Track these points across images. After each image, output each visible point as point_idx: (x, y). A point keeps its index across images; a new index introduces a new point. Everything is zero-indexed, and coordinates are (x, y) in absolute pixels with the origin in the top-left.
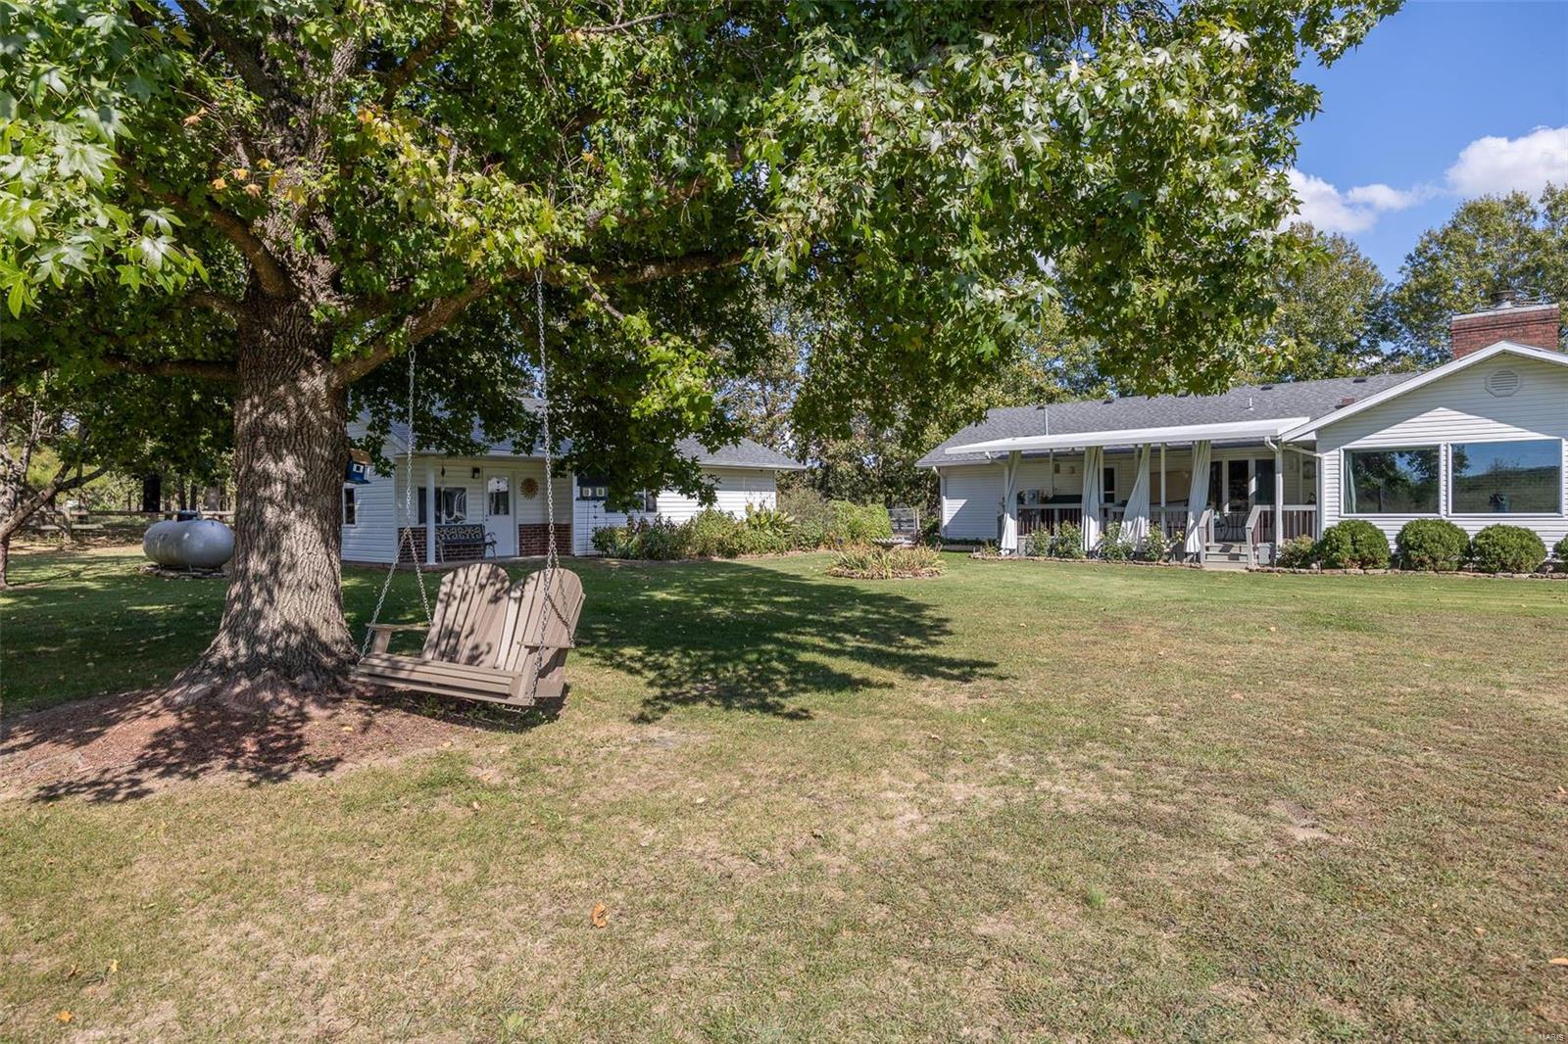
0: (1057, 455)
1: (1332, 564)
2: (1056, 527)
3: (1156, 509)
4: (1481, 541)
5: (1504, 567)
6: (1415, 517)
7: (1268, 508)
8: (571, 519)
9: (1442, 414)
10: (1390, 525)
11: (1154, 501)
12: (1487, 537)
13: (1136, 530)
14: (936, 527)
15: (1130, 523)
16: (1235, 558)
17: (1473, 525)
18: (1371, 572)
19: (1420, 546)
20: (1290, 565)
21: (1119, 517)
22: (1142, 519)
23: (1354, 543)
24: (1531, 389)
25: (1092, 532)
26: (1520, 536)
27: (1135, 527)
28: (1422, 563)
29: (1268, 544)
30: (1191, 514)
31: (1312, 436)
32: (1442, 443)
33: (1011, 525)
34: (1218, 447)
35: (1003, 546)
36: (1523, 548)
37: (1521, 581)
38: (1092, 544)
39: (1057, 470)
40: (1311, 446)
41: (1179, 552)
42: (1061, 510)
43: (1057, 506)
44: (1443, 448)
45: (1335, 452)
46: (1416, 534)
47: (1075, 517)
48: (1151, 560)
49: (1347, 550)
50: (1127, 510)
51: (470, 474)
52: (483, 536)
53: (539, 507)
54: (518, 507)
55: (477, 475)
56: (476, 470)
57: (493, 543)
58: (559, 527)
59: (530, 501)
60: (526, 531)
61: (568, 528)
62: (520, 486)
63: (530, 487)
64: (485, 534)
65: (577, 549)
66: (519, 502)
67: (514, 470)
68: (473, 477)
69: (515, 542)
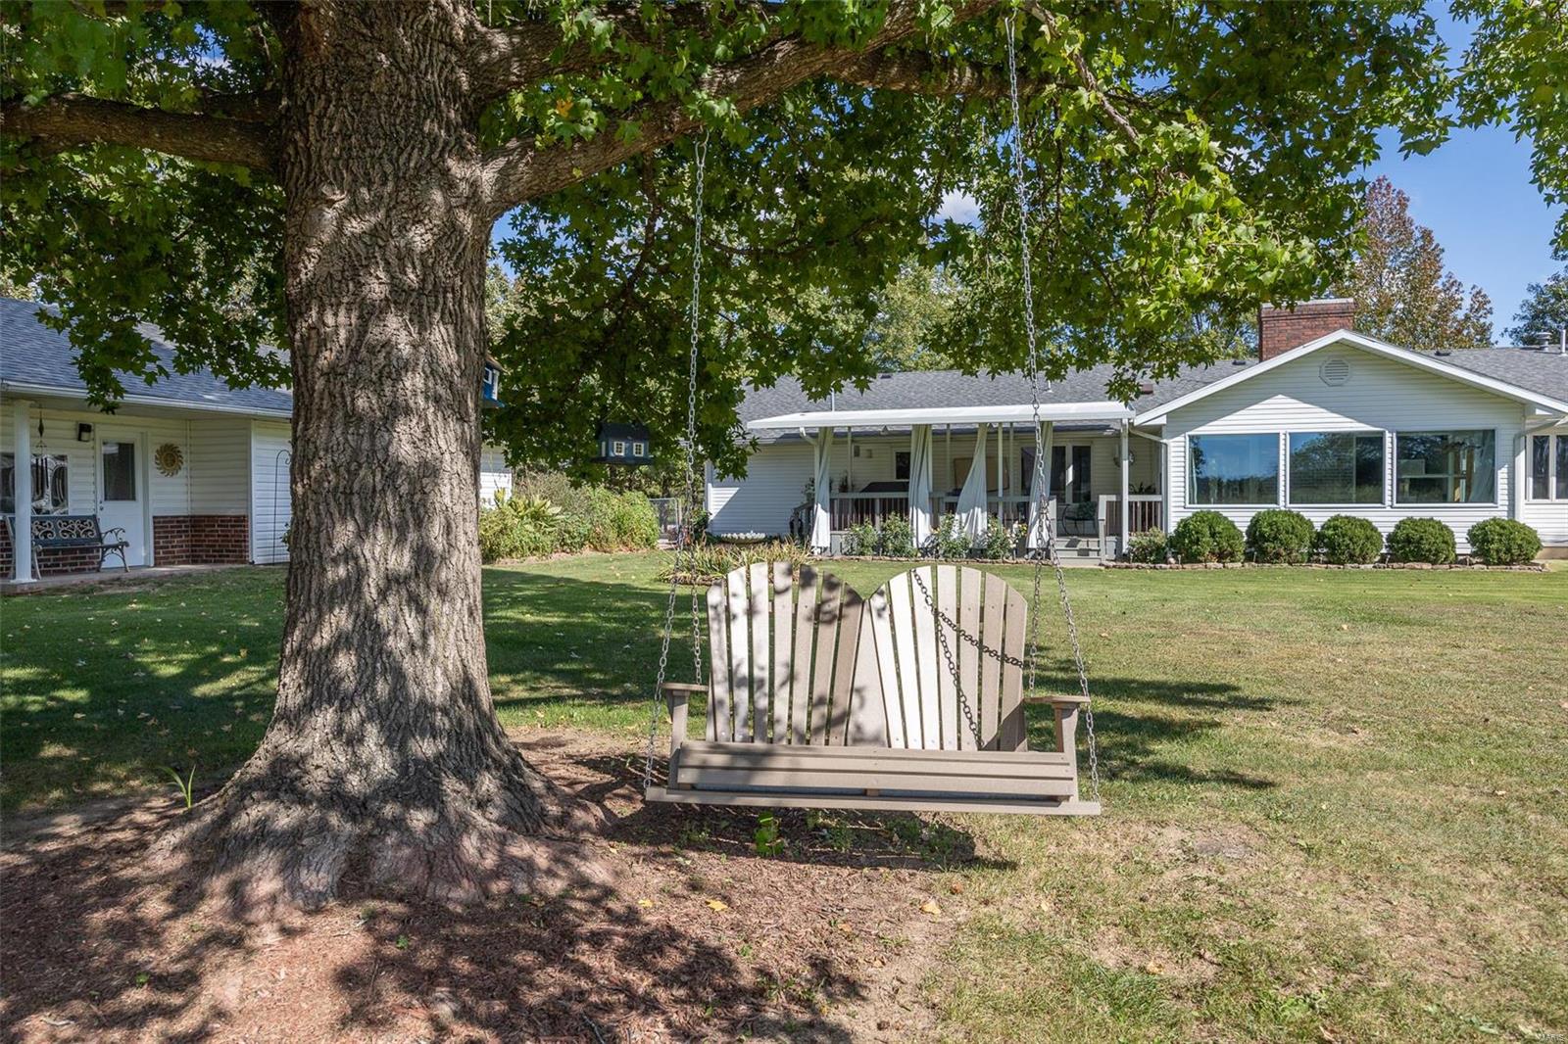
0: (856, 435)
1: (1192, 558)
2: (878, 519)
3: (993, 499)
4: (1331, 532)
5: (1352, 558)
6: (1264, 507)
7: (1113, 498)
8: (249, 508)
9: (1280, 401)
10: (1241, 516)
11: (992, 491)
12: (1335, 528)
13: (974, 522)
14: (704, 522)
15: (964, 516)
16: (1084, 553)
17: (1318, 516)
18: (1230, 565)
19: (1275, 538)
20: (1144, 560)
21: (952, 508)
22: (978, 510)
23: (1213, 535)
24: (1360, 380)
25: (922, 525)
26: (1362, 526)
27: (972, 520)
28: (1278, 555)
29: (1113, 538)
30: (1034, 506)
31: (1163, 421)
32: (1282, 432)
33: (822, 518)
34: (1060, 430)
35: (813, 543)
36: (1367, 538)
37: (1368, 572)
38: (922, 539)
39: (857, 454)
40: (1157, 431)
41: (1022, 549)
42: (883, 501)
43: (877, 495)
44: (1282, 437)
45: (1181, 438)
46: (1270, 525)
47: (902, 508)
48: (995, 557)
49: (1208, 543)
50: (962, 500)
51: (74, 434)
52: (100, 534)
53: (185, 489)
54: (152, 488)
55: (85, 436)
56: (84, 428)
57: (121, 546)
58: (223, 520)
59: (169, 479)
60: (165, 528)
61: (241, 522)
62: (152, 455)
63: (169, 458)
64: (102, 531)
65: (257, 555)
66: (151, 481)
67: (144, 430)
68: (80, 439)
69: (145, 544)
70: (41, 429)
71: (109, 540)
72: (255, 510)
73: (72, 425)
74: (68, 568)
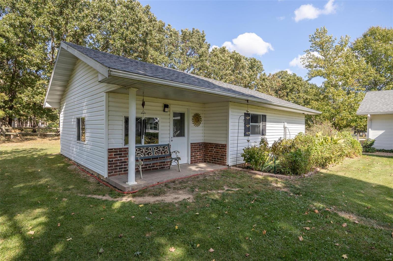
8: (227, 141)
51: (162, 109)
52: (170, 153)
53: (202, 132)
54: (190, 132)
55: (166, 109)
56: (166, 106)
57: (178, 159)
58: (217, 145)
59: (197, 128)
60: (195, 147)
61: (224, 147)
62: (191, 118)
63: (197, 119)
64: (171, 151)
65: (230, 161)
66: (190, 128)
67: (187, 107)
68: (164, 111)
69: (188, 156)
70: (143, 105)
71: (174, 156)
72: (230, 142)
73: (162, 105)
74: (158, 167)
